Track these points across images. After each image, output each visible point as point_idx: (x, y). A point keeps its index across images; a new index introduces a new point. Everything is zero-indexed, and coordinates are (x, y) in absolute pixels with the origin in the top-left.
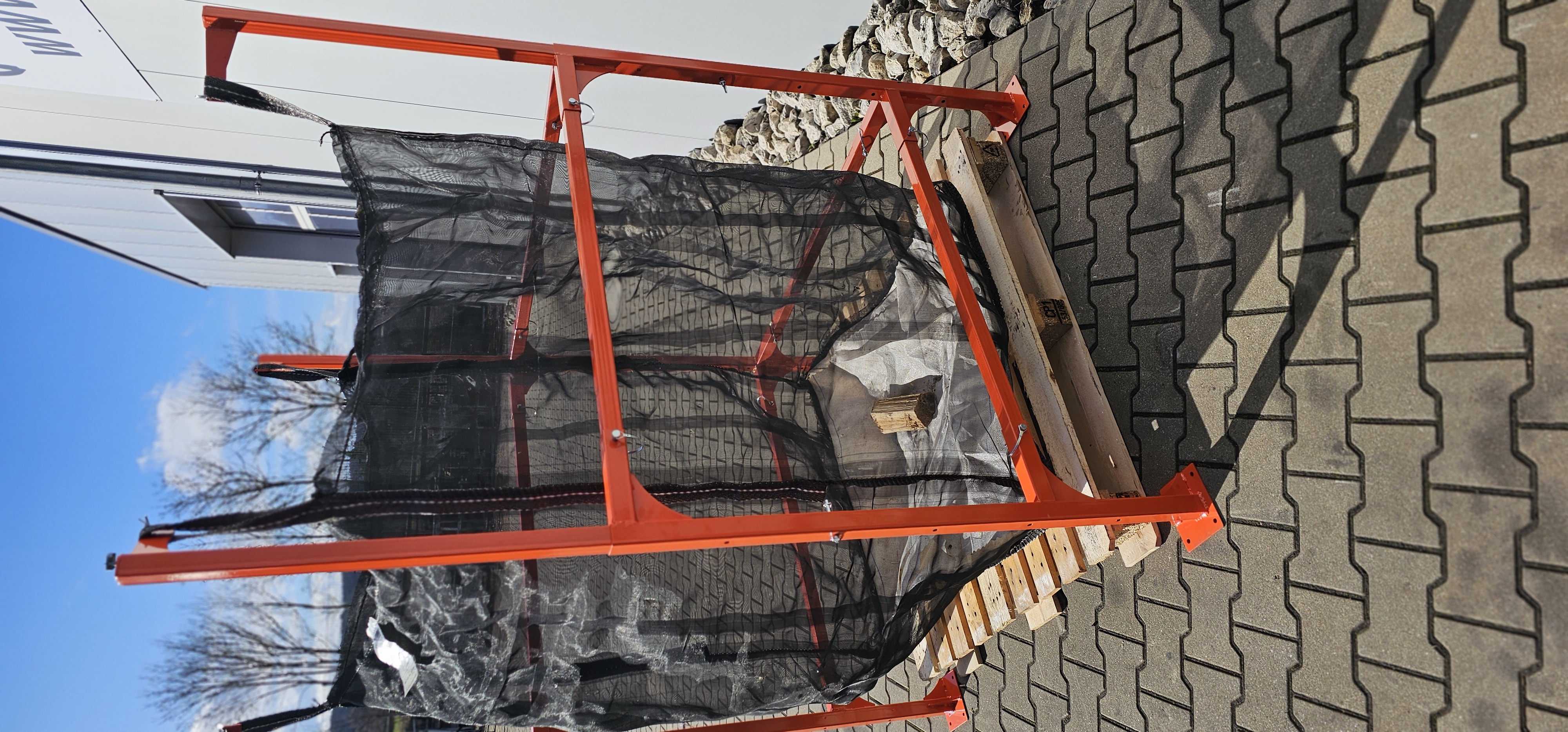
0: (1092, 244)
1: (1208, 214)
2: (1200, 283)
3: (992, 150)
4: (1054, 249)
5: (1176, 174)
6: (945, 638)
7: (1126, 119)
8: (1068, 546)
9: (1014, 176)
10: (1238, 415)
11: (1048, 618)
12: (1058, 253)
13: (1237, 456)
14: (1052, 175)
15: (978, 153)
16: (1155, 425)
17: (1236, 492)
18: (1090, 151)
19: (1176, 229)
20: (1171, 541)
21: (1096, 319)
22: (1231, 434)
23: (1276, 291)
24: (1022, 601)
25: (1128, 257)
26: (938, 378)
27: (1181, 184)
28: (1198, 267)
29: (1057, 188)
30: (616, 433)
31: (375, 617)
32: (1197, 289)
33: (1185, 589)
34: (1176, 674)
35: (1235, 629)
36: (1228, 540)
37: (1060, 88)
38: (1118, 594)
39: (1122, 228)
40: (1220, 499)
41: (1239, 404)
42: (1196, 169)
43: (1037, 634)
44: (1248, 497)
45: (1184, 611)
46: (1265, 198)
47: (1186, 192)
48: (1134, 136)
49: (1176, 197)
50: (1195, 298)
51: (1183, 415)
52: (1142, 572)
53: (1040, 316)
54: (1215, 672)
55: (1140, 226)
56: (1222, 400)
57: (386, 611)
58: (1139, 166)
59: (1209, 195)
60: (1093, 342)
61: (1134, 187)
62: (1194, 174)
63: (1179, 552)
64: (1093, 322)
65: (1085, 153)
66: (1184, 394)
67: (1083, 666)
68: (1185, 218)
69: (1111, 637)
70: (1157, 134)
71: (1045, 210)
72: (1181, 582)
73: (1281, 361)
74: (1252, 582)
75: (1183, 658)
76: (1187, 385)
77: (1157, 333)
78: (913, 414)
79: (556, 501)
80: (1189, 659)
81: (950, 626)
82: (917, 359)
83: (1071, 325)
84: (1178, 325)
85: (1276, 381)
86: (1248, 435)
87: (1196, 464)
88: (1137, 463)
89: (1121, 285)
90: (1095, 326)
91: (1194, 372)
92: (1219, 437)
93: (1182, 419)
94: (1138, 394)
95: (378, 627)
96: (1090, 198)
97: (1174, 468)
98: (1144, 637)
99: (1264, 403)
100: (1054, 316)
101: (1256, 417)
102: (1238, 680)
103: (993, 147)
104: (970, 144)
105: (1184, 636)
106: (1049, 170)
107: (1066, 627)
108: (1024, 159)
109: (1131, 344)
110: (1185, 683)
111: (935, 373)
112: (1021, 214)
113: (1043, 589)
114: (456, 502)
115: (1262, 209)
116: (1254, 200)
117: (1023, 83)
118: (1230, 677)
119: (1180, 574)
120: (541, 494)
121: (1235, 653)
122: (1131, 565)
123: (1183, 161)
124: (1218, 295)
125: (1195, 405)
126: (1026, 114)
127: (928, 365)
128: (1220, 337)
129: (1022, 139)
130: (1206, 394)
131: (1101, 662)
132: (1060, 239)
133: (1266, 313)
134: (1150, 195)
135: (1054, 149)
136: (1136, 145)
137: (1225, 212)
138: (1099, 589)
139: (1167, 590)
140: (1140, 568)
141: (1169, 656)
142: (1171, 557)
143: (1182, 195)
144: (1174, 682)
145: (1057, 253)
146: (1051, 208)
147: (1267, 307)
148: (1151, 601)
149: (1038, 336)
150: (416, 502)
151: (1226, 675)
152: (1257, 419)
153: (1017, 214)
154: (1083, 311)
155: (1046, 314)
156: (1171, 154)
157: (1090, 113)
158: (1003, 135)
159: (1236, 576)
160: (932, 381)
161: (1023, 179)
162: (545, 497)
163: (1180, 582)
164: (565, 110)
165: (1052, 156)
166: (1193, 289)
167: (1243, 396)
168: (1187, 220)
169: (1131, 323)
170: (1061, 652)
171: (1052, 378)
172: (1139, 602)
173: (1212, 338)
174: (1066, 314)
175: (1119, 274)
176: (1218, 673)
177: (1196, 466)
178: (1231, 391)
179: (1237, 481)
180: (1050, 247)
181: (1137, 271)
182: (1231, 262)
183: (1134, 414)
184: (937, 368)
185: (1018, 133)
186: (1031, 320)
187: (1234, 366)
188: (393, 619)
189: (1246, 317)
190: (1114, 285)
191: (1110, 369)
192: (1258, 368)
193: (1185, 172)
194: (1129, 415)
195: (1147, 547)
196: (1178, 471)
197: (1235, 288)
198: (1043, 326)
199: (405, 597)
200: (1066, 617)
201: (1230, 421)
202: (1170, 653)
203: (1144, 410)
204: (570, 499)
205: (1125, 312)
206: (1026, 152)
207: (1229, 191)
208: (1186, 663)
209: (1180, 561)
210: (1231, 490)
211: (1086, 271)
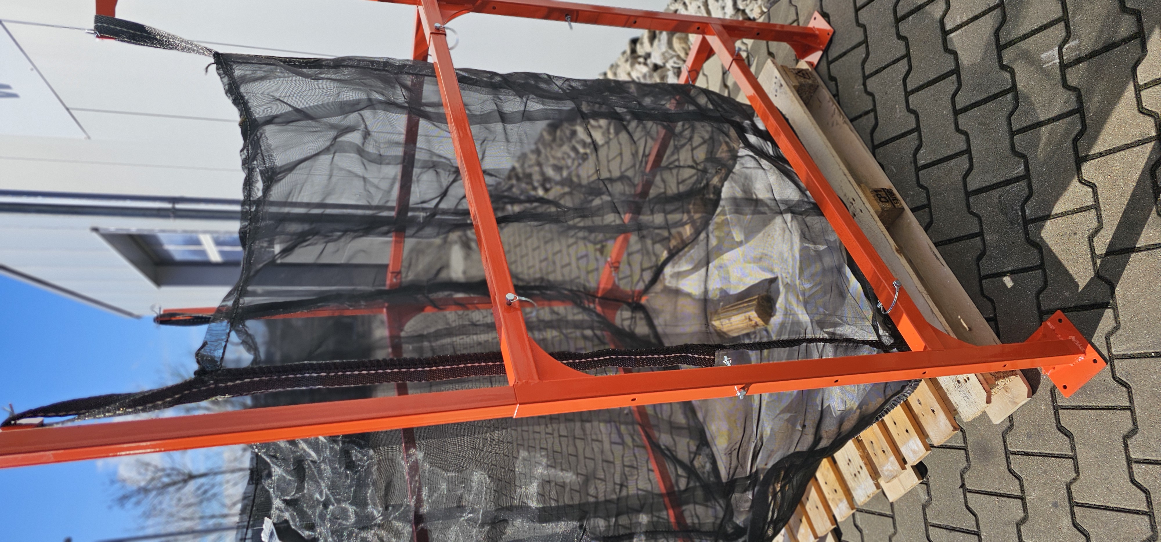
0: (916, 133)
1: (1046, 73)
2: (1044, 139)
3: (803, 74)
4: (874, 149)
5: (1000, 48)
6: (804, 520)
7: (938, 15)
8: (937, 407)
9: (826, 94)
10: (1108, 253)
11: (909, 488)
12: (880, 151)
13: (1113, 292)
14: (864, 84)
15: (792, 77)
16: (1008, 281)
17: (1116, 329)
18: (903, 52)
19: (1009, 96)
20: (1043, 390)
21: (929, 200)
22: (1102, 274)
23: (1137, 124)
24: (888, 470)
25: (958, 135)
26: (774, 280)
27: (1008, 55)
28: (1040, 124)
29: (871, 94)
30: (510, 296)
31: (270, 517)
32: (1041, 145)
33: (1066, 435)
34: (1066, 522)
35: (1135, 466)
36: (1114, 378)
37: (865, 9)
38: (985, 453)
39: (947, 111)
40: (1098, 339)
41: (1108, 241)
42: (1025, 37)
43: (896, 506)
44: (1133, 330)
45: (1067, 457)
46: (1110, 42)
47: (1015, 60)
48: (948, 27)
49: (1003, 67)
50: (1041, 155)
51: (1042, 266)
52: (1011, 427)
53: (875, 202)
54: (1115, 513)
55: (967, 104)
56: (1086, 243)
57: (282, 505)
58: (958, 52)
59: (1042, 56)
60: (928, 220)
61: (956, 71)
62: (1022, 42)
63: (1054, 399)
64: (926, 202)
65: (899, 55)
66: (1040, 246)
67: (954, 529)
68: (1018, 84)
69: (983, 496)
70: (976, 18)
71: (860, 116)
72: (1061, 429)
73: (1154, 190)
74: (1150, 416)
75: (1073, 504)
76: (1042, 238)
77: (1000, 197)
78: (753, 314)
79: (453, 373)
80: (1079, 505)
81: (809, 506)
82: (751, 265)
83: (903, 209)
84: (1023, 184)
85: (1151, 210)
86: (1123, 269)
87: (1063, 310)
88: (992, 323)
89: (953, 162)
90: (928, 205)
91: (1048, 223)
92: (1088, 279)
93: (1040, 271)
94: (985, 257)
95: (272, 527)
96: (908, 94)
97: (1037, 319)
98: (1022, 490)
99: (1140, 235)
100: (888, 202)
101: (1132, 250)
102: (1146, 518)
103: (804, 72)
104: (784, 70)
105: (1071, 483)
106: (861, 81)
107: (929, 493)
108: (833, 79)
109: (972, 213)
110: (1079, 530)
111: (769, 276)
112: (837, 124)
113: (911, 455)
114: (348, 373)
115: (1108, 53)
116: (1099, 46)
117: (825, 15)
118: (1136, 516)
119: (1058, 421)
120: (437, 365)
121: (1139, 491)
122: (998, 422)
123: (1009, 33)
124: (1068, 144)
125: (1054, 254)
126: (831, 41)
127: (764, 269)
128: (1075, 182)
129: (829, 63)
130: (1066, 240)
131: (974, 523)
132: (879, 138)
133: (1128, 148)
134: (975, 73)
135: (864, 62)
136: (952, 35)
137: (1064, 66)
138: (963, 452)
139: (1044, 440)
140: (1008, 424)
141: (1056, 505)
142: (1044, 407)
143: (1010, 65)
144: (1065, 531)
145: (878, 151)
146: (867, 113)
147: (1129, 142)
148: (1026, 454)
149: (877, 219)
150: (307, 375)
151: (1130, 515)
152: (1132, 252)
153: (833, 125)
154: (913, 196)
155: (880, 200)
156: (993, 31)
157: (898, 20)
158: (810, 64)
159: (1129, 412)
160: (767, 285)
161: (834, 96)
162: (441, 367)
163: (1059, 430)
164: (432, 33)
165: (863, 69)
166: (1037, 145)
167: (1111, 233)
168: (1020, 86)
169: (968, 194)
170: (925, 519)
171: (899, 253)
172: (1011, 457)
173: (1064, 186)
174: (896, 199)
175: (950, 153)
176: (1118, 514)
177: (1063, 312)
178: (1096, 232)
179: (1116, 317)
180: (871, 147)
181: (969, 146)
182: (1080, 110)
183: (981, 278)
184: (772, 271)
185: (824, 59)
186: (868, 205)
187: (1096, 206)
188: (287, 515)
189: (1104, 158)
190: (945, 164)
191: (950, 241)
192: (1126, 203)
193: (1011, 43)
194: (977, 279)
195: (1017, 400)
196: (1041, 321)
197: (1086, 133)
198: (880, 210)
199: (300, 488)
200: (927, 484)
201: (1099, 261)
202: (1056, 503)
203: (994, 271)
204: (467, 371)
205: (960, 186)
206: (834, 72)
207: (1066, 46)
208: (1076, 509)
209: (1056, 409)
210: (1110, 328)
211: (912, 159)
